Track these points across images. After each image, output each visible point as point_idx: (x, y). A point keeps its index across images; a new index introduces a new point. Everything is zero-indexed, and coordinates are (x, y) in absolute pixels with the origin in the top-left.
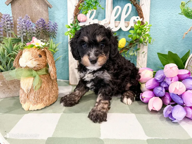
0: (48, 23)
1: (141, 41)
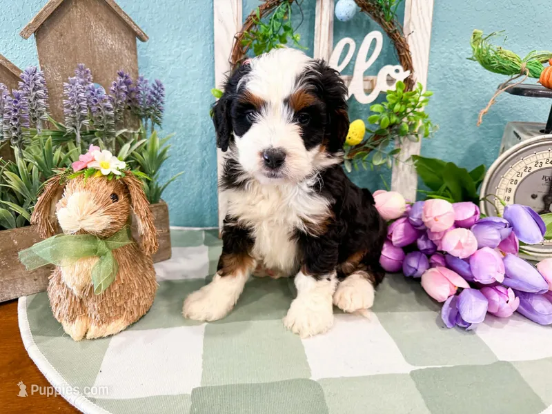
0: (139, 82)
1: (403, 130)
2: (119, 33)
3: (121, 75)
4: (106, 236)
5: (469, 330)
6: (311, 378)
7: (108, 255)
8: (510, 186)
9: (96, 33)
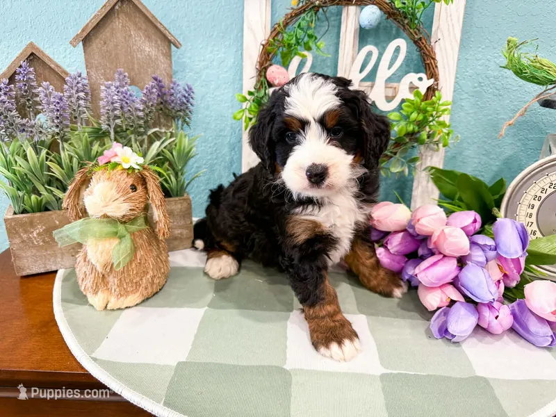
0: (172, 85)
1: (421, 139)
2: (156, 41)
3: (155, 79)
4: (125, 221)
5: (454, 343)
6: (285, 367)
7: (126, 238)
8: (533, 202)
9: (136, 41)
